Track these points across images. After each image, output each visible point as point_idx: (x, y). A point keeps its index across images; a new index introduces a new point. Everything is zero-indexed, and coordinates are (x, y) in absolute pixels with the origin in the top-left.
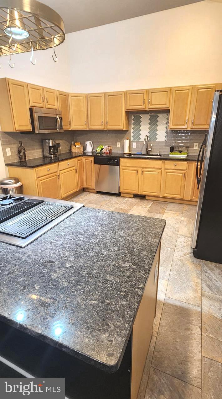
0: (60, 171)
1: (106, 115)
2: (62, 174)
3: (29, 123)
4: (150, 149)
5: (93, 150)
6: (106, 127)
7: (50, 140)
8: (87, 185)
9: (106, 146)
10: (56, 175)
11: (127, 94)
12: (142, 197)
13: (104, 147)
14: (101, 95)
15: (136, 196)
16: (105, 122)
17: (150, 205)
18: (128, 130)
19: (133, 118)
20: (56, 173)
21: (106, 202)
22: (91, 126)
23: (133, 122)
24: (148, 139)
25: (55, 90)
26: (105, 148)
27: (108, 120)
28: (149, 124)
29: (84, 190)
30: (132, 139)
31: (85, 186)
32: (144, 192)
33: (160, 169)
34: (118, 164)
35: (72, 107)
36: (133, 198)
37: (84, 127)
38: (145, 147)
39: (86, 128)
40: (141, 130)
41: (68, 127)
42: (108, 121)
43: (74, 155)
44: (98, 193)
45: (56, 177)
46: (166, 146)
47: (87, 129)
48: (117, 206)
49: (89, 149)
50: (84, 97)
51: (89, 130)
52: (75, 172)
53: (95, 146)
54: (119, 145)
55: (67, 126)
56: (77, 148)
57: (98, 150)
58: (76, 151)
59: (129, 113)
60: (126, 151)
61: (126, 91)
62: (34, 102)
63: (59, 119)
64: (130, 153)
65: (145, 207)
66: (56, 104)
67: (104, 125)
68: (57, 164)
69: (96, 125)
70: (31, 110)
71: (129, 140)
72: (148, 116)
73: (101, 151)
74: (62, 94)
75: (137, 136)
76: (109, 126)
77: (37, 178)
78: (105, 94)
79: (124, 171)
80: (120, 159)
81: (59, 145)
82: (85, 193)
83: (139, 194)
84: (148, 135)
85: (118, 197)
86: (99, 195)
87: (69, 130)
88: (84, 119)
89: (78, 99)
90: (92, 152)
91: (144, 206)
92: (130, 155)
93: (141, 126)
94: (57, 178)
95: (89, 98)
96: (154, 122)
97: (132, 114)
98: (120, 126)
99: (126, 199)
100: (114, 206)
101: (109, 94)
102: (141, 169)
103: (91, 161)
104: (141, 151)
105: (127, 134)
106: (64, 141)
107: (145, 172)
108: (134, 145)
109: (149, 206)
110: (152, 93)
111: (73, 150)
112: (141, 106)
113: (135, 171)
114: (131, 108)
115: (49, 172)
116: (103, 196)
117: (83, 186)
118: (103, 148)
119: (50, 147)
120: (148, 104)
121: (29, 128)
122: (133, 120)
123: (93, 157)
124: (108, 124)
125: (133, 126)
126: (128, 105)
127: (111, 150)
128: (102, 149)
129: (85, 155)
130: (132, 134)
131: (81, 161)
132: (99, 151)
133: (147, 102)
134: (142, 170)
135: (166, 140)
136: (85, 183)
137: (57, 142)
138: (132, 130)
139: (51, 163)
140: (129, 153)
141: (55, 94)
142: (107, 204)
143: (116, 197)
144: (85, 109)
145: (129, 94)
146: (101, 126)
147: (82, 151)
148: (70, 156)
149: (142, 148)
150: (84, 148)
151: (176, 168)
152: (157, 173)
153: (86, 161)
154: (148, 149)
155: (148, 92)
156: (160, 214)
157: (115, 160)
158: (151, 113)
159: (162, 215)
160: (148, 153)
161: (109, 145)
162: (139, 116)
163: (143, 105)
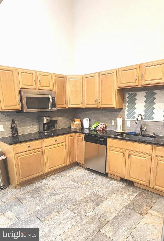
0: (45, 147)
1: (99, 93)
2: (48, 150)
3: (18, 104)
4: (145, 130)
5: (89, 126)
6: (99, 105)
7: (44, 118)
9: (101, 124)
10: (40, 151)
11: (119, 71)
12: (130, 183)
13: (99, 124)
14: (95, 74)
15: (123, 180)
16: (99, 100)
17: (134, 196)
18: (123, 109)
19: (128, 95)
20: (40, 149)
21: (88, 182)
22: (87, 104)
23: (127, 100)
24: (142, 118)
25: (51, 73)
26: (100, 126)
27: (100, 98)
28: (145, 102)
29: (77, 164)
30: (126, 117)
31: (77, 161)
32: (131, 177)
33: (150, 154)
34: (105, 143)
35: (69, 88)
36: (120, 181)
37: (80, 106)
38: (139, 126)
39: (82, 106)
40: (136, 108)
41: (64, 106)
42: (101, 100)
43: (72, 130)
44: (88, 169)
46: (163, 126)
47: (83, 108)
48: (96, 189)
49: (86, 125)
50: (82, 78)
51: (85, 108)
52: (65, 148)
53: (92, 123)
54: (113, 123)
55: (64, 105)
56: (76, 124)
57: (93, 127)
58: (75, 126)
59: (122, 91)
60: (119, 130)
61: (118, 68)
63: (51, 100)
64: (123, 132)
65: (127, 197)
66: (51, 86)
67: (97, 103)
68: (42, 140)
71: (122, 119)
72: (144, 94)
73: (96, 128)
74: (58, 76)
75: (131, 115)
76: (102, 104)
77: (15, 154)
78: (99, 73)
79: (111, 151)
80: (107, 138)
81: (55, 122)
83: (126, 178)
84: (143, 114)
85: (104, 178)
86: (87, 172)
87: (66, 108)
88: (80, 99)
89: (75, 80)
90: (89, 129)
91: (126, 197)
92: (122, 134)
93: (136, 104)
94: (41, 154)
95: (85, 79)
96: (150, 100)
97: (127, 92)
98: (112, 104)
99: (112, 181)
100: (92, 190)
101: (102, 73)
102: (128, 152)
103: (82, 138)
104: (136, 130)
105: (121, 113)
106: (65, 118)
107: (132, 156)
108: (128, 124)
109: (132, 198)
111: (72, 126)
112: (134, 82)
113: (122, 153)
115: (30, 149)
116: (91, 174)
117: (74, 161)
118: (98, 126)
120: (141, 81)
121: (18, 107)
122: (128, 98)
124: (101, 102)
125: (127, 104)
126: (120, 83)
127: (106, 128)
128: (97, 126)
129: (82, 131)
130: (126, 113)
131: (73, 137)
132: (93, 128)
133: (140, 79)
134: (129, 153)
135: (163, 121)
136: (77, 158)
138: (127, 109)
139: (45, 137)
140: (121, 131)
141: (50, 77)
142: (87, 185)
143: (102, 176)
144: (82, 89)
145: (121, 71)
146: (95, 104)
147: (80, 127)
148: (69, 131)
149: (137, 127)
150: (82, 125)
152: (146, 159)
154: (142, 129)
155: (142, 67)
156: (141, 214)
157: (103, 140)
158: (147, 90)
159: (142, 216)
160: (142, 134)
161: (104, 122)
162: (134, 93)
163: (135, 82)
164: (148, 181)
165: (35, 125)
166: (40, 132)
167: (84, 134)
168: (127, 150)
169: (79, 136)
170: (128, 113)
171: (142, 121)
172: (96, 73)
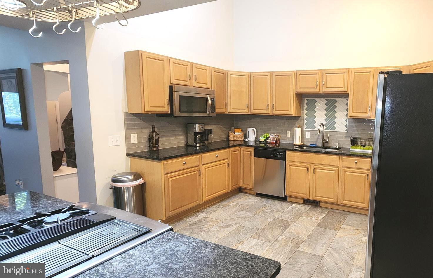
0: (203, 165)
1: (272, 97)
2: (207, 169)
3: (166, 104)
4: (327, 141)
5: (256, 138)
6: (272, 112)
7: (197, 125)
8: (243, 183)
9: (272, 135)
10: (197, 171)
11: (297, 74)
12: (315, 203)
13: (270, 136)
14: (267, 74)
15: (307, 202)
16: (271, 105)
17: (323, 216)
18: (300, 117)
19: (306, 101)
20: (196, 168)
21: (264, 209)
22: (254, 110)
23: (306, 107)
24: (324, 127)
25: (209, 67)
26: (272, 137)
27: (274, 103)
28: (325, 110)
29: (240, 190)
30: (305, 127)
31: (242, 185)
32: (317, 196)
33: (337, 166)
34: (284, 159)
35: (231, 87)
36: (303, 204)
37: (245, 111)
38: (320, 137)
39: (248, 112)
40: (315, 117)
41: (224, 110)
42: (274, 105)
43: (231, 144)
44: (258, 195)
45: (196, 172)
46: (346, 137)
47: (249, 114)
48: (277, 215)
49: (252, 136)
50: (247, 76)
51: (251, 114)
52: (227, 167)
53: (259, 134)
54: (288, 134)
55: (223, 108)
56: (237, 135)
57: (262, 139)
58: (235, 139)
59: (300, 97)
60: (297, 142)
61: (296, 71)
62: (176, 79)
63: (210, 101)
64: (302, 145)
65: (316, 218)
66: (208, 83)
67: (269, 109)
68: (200, 155)
69: (261, 109)
70: (171, 88)
71: (300, 129)
72: (324, 101)
73: (265, 140)
74: (217, 71)
75: (311, 124)
76: (276, 110)
77: (165, 174)
78: (272, 73)
79: (291, 167)
80: (287, 151)
81: (210, 131)
82: (241, 195)
83: (311, 199)
84: (324, 123)
85: (282, 203)
86: (259, 198)
87: (225, 113)
88: (246, 101)
89: (239, 78)
90: (255, 141)
91: (314, 218)
92: (301, 146)
93: (316, 112)
94: (198, 175)
95: (252, 78)
96: (331, 108)
97: (305, 97)
98: (289, 111)
99: (294, 205)
100: (273, 216)
101: (277, 74)
102: (312, 166)
103: (250, 153)
104: (316, 142)
105: (298, 121)
106: (220, 126)
107: (318, 170)
108: (308, 135)
109: (321, 218)
110: (326, 74)
111: (231, 138)
112: (314, 88)
113: (305, 169)
114: (302, 90)
115: (185, 167)
116: (264, 200)
117: (238, 186)
118: (269, 137)
119: (196, 134)
121: (166, 109)
122: (306, 104)
123: (252, 148)
124: (274, 108)
125: (306, 112)
126: (299, 87)
127: (279, 140)
128: (267, 138)
129: (245, 144)
130: (305, 122)
131: (237, 152)
132: (264, 141)
133: (321, 85)
134: (314, 167)
135: (346, 130)
136: (241, 181)
137: (207, 127)
138: (305, 117)
139: (196, 153)
140: (300, 144)
141: (208, 71)
142: (264, 212)
143: (280, 202)
144: (247, 90)
145: (300, 74)
146: (266, 110)
147: (243, 139)
148: (226, 144)
149: (318, 139)
150: (246, 136)
151: (357, 167)
152: (333, 172)
153: (244, 152)
154: (324, 140)
155: (322, 73)
156: (334, 230)
157: (280, 153)
158: (328, 98)
159: (336, 232)
160: (324, 145)
161: (276, 133)
162: (313, 99)
163: (316, 88)
164: (336, 198)
165: (182, 135)
166: (187, 146)
167: (254, 148)
168: (311, 164)
169: (245, 151)
170: (306, 122)
171: (324, 131)
172: (269, 72)
